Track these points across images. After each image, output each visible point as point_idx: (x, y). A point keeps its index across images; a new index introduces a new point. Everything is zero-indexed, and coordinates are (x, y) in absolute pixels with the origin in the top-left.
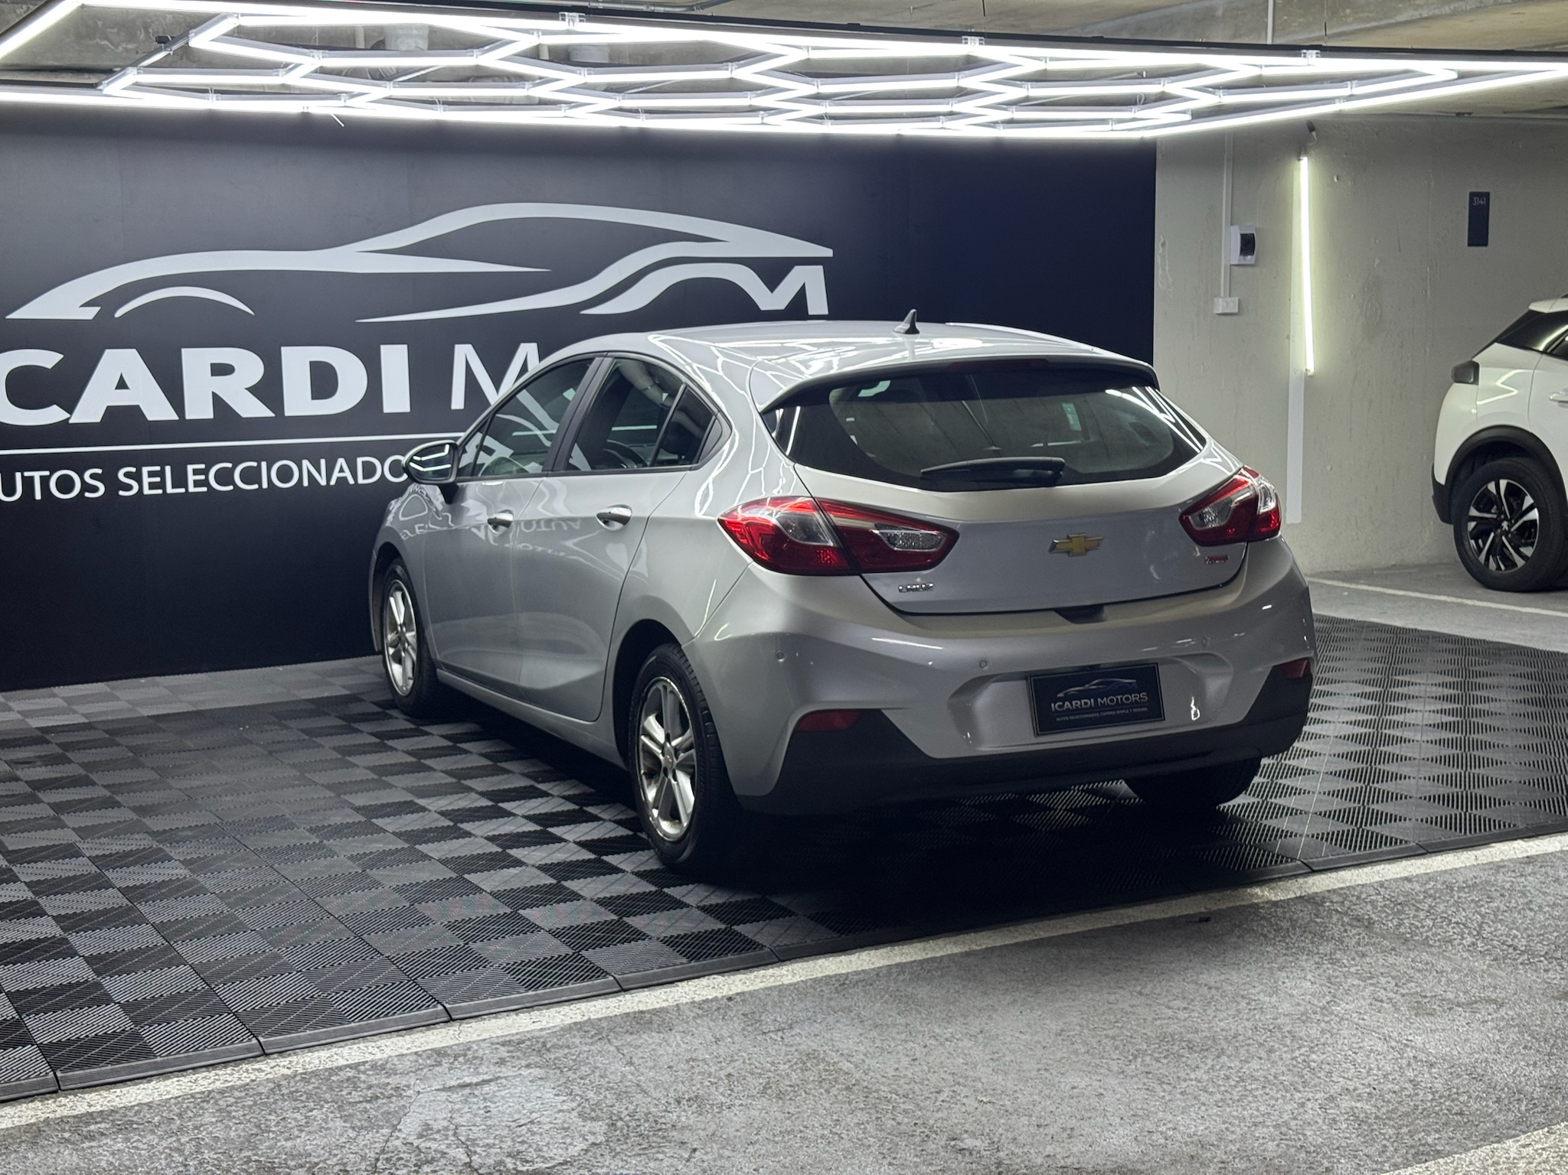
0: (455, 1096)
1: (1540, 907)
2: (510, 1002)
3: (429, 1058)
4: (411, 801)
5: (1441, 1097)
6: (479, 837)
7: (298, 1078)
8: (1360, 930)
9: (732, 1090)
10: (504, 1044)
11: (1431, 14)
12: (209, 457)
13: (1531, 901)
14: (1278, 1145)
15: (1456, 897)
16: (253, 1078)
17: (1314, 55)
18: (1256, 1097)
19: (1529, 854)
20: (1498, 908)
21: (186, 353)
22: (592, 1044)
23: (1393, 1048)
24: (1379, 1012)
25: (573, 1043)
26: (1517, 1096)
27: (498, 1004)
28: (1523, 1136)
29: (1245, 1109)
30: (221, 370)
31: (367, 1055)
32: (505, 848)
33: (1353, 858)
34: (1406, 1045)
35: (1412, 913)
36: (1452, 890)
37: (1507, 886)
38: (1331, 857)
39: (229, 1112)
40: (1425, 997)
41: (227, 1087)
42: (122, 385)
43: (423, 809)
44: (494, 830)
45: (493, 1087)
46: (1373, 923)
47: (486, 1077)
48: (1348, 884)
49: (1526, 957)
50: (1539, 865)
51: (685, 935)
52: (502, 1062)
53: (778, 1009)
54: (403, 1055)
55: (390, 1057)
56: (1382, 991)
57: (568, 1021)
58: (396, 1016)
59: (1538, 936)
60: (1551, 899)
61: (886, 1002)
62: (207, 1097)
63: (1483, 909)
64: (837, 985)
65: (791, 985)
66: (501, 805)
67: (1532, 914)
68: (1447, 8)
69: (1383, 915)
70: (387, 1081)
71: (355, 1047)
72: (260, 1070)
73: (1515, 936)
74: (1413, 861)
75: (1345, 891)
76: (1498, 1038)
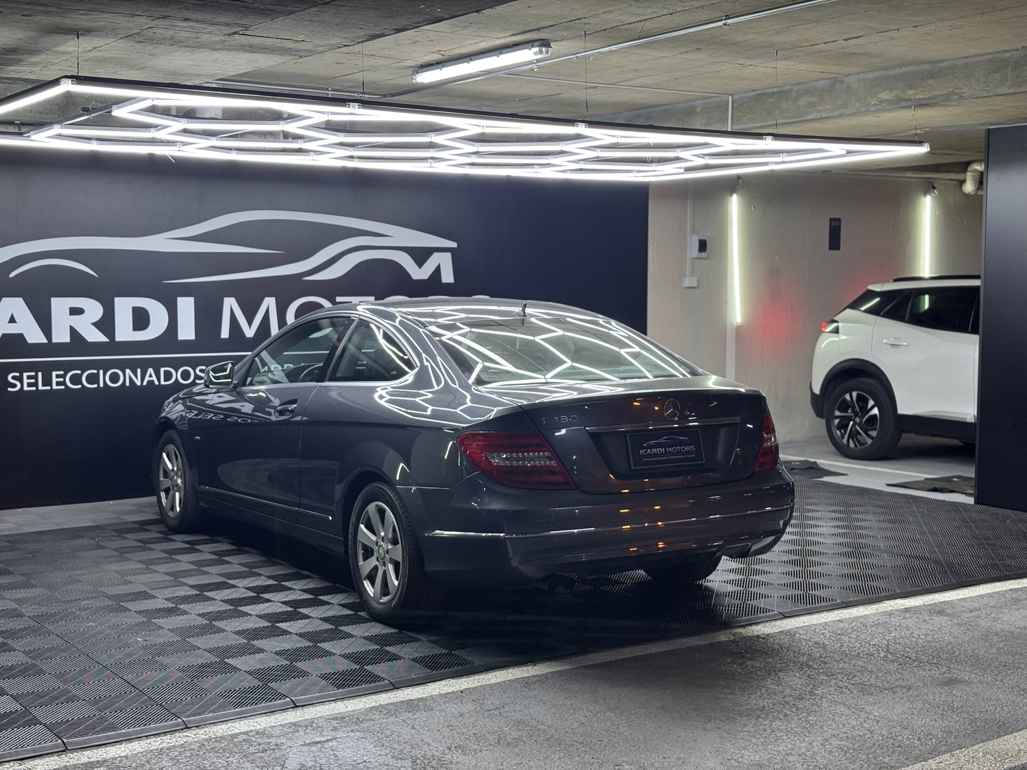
0: (313, 748)
1: (919, 636)
2: (329, 696)
3: (290, 728)
4: (225, 582)
5: (887, 738)
6: (276, 603)
7: (213, 740)
8: (820, 649)
9: (479, 742)
10: (333, 719)
11: (827, 115)
12: (66, 367)
13: (913, 633)
14: (802, 765)
15: (870, 631)
16: (186, 741)
17: (770, 139)
18: (784, 740)
19: (906, 607)
20: (895, 636)
21: (54, 300)
22: (387, 718)
23: (854, 712)
24: (842, 693)
25: (376, 718)
26: (929, 737)
27: (323, 697)
28: (937, 758)
29: (779, 746)
30: (76, 311)
31: (251, 727)
32: (295, 608)
33: (807, 609)
34: (860, 711)
35: (847, 639)
36: (866, 626)
37: (898, 624)
38: (794, 609)
39: (178, 760)
40: (865, 685)
41: (171, 746)
42: (12, 320)
43: (234, 586)
44: (283, 598)
45: (334, 743)
46: (826, 645)
47: (329, 738)
48: (807, 624)
49: (917, 663)
50: (913, 613)
51: (425, 656)
52: (335, 729)
53: (493, 697)
54: (273, 726)
55: (265, 727)
56: (841, 682)
57: (367, 706)
58: (262, 705)
59: (921, 651)
60: (923, 631)
61: (555, 692)
62: (161, 752)
63: (886, 637)
64: (524, 683)
65: (496, 683)
66: (282, 583)
67: (915, 640)
68: (837, 113)
69: (831, 641)
70: (269, 740)
71: (242, 722)
72: (187, 736)
73: (909, 652)
74: (840, 611)
75: (805, 628)
76: (911, 706)
